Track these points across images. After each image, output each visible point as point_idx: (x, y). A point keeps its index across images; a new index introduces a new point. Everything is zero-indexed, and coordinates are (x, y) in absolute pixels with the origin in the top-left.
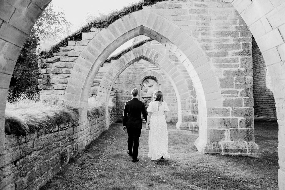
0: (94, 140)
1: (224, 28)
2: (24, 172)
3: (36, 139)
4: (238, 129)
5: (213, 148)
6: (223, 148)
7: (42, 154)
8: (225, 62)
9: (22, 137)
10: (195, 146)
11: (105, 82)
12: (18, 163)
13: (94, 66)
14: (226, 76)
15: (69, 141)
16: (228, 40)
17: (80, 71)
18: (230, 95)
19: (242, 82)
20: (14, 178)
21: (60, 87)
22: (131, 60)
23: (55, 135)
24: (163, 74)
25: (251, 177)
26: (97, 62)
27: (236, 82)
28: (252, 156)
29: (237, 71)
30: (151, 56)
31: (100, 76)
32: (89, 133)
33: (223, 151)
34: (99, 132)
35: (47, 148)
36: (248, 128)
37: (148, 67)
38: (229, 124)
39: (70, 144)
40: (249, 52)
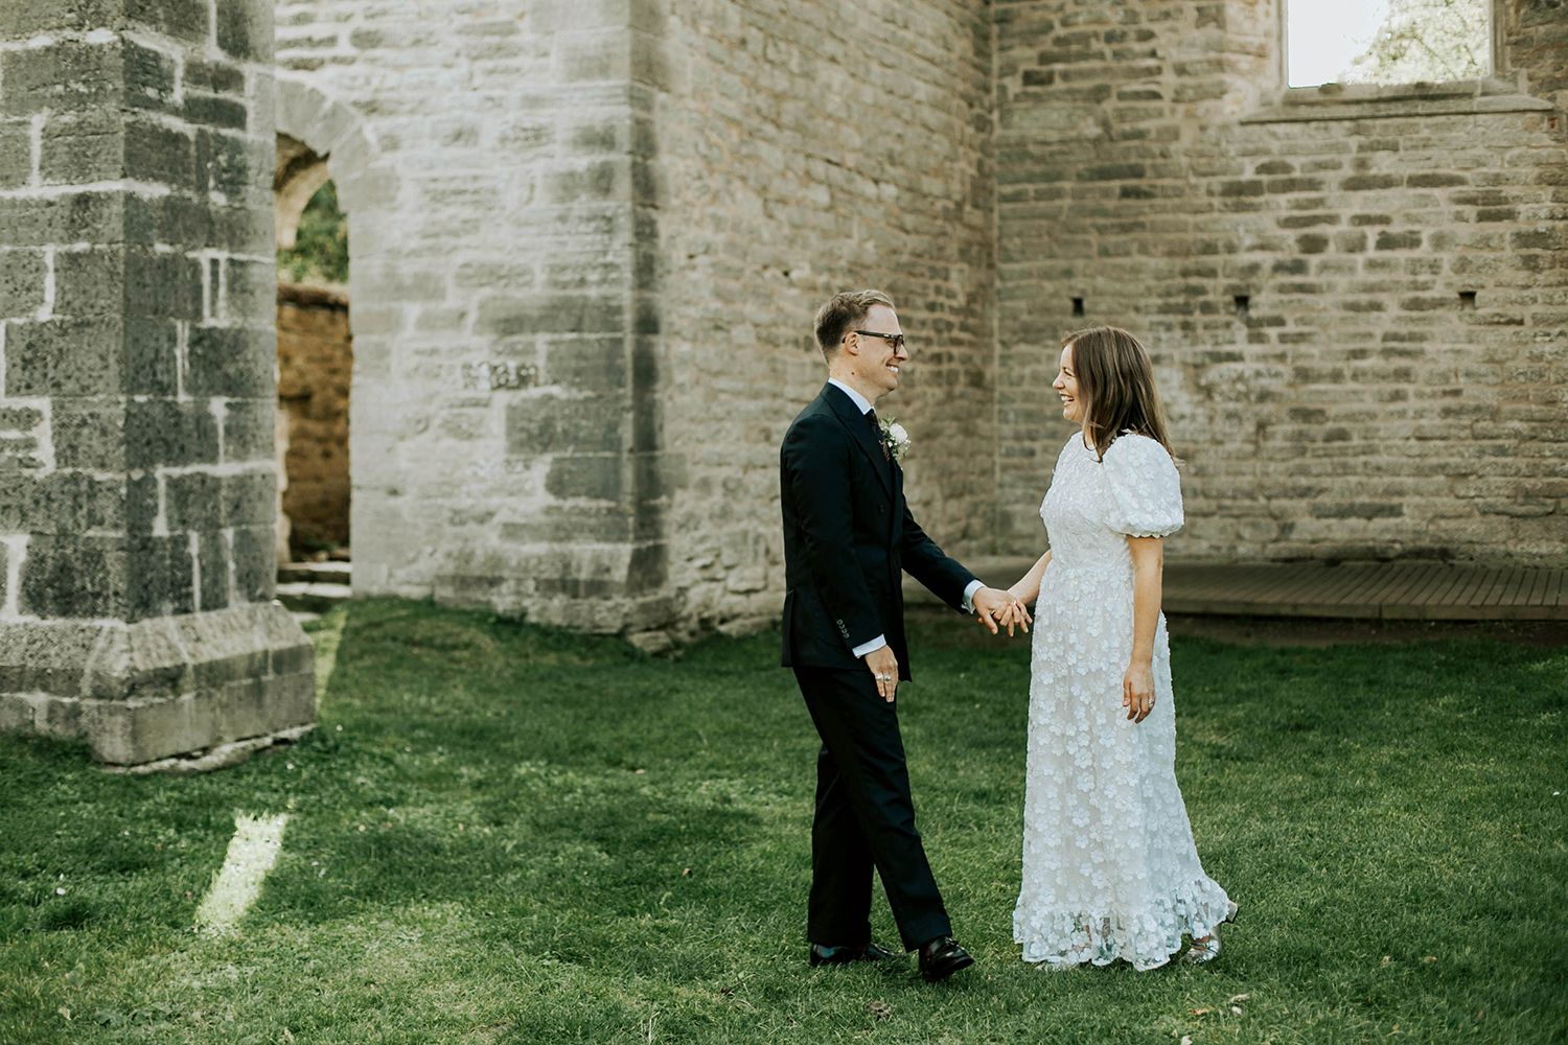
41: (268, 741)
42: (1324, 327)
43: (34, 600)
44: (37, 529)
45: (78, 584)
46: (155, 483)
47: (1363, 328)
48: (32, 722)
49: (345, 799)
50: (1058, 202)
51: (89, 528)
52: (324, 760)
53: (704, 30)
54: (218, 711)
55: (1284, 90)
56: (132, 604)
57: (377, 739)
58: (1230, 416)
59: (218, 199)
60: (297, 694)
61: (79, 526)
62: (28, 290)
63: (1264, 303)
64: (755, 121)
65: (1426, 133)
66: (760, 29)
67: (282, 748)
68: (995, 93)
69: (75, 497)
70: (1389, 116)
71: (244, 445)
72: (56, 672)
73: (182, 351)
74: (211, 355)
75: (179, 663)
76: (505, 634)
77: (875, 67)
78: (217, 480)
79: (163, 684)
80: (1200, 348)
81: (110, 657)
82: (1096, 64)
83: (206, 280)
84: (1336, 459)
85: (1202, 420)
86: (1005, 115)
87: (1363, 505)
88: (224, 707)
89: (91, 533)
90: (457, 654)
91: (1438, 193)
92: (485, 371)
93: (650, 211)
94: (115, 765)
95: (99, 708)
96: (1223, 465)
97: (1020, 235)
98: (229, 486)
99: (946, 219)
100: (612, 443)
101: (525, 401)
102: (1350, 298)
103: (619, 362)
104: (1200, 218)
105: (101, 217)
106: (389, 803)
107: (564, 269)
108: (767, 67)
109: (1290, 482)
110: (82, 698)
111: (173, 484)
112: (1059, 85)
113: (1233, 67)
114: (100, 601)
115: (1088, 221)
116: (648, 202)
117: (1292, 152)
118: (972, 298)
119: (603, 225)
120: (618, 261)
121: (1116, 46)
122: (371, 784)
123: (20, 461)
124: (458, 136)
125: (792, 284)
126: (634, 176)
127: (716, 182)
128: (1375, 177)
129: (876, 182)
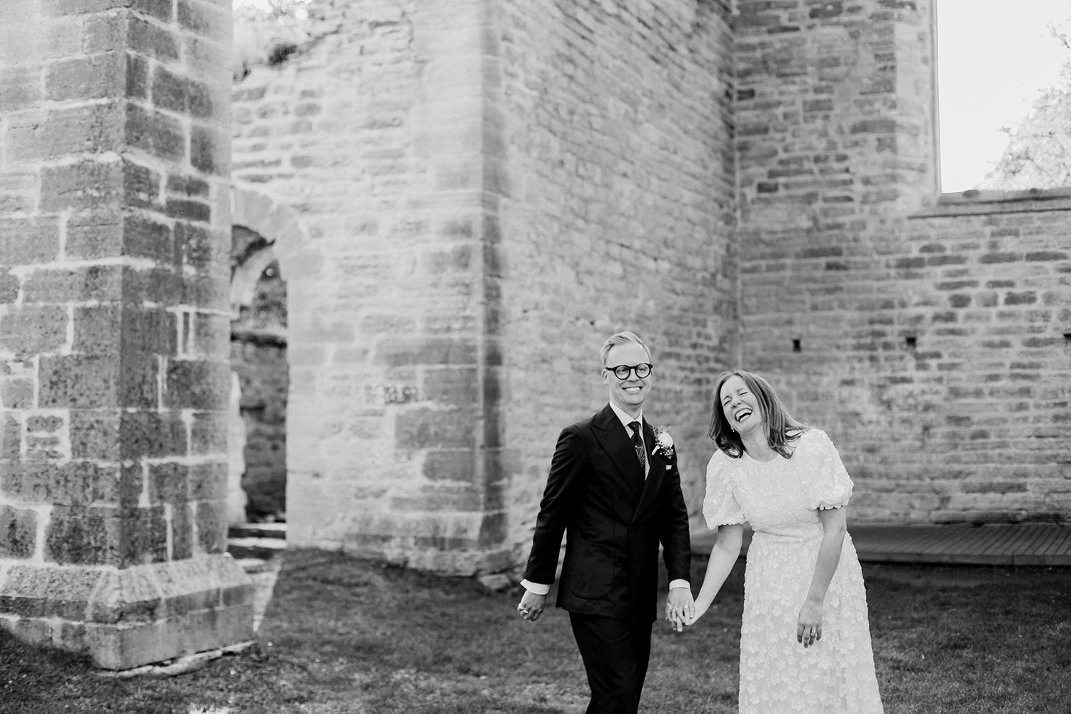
41: (219, 653)
42: (969, 359)
43: (55, 551)
44: (58, 501)
45: (85, 540)
46: (141, 469)
47: (996, 360)
48: (51, 639)
49: (271, 697)
50: (782, 273)
51: (93, 501)
52: (257, 668)
53: (535, 154)
54: (183, 632)
55: (938, 195)
56: (123, 556)
57: (296, 652)
58: (905, 421)
59: (189, 271)
60: (240, 619)
61: (87, 499)
62: (55, 333)
63: (926, 342)
64: (570, 218)
65: (1038, 223)
66: (574, 154)
67: (228, 658)
68: (738, 198)
69: (85, 479)
70: (1012, 212)
71: (206, 443)
72: (68, 603)
73: (161, 377)
74: (183, 380)
75: (156, 597)
76: (393, 576)
77: (654, 181)
78: (185, 468)
79: (143, 613)
80: (883, 374)
81: (106, 593)
82: (807, 178)
83: (180, 327)
84: (979, 452)
85: (884, 424)
86: (745, 213)
87: (999, 484)
88: (187, 628)
89: (95, 505)
90: (358, 590)
91: (1048, 265)
92: (381, 391)
93: (496, 279)
94: (109, 670)
95: (97, 629)
96: (899, 455)
97: (756, 296)
98: (194, 472)
99: (704, 285)
100: (468, 441)
101: (408, 412)
102: (988, 339)
103: (474, 385)
104: (882, 284)
105: (106, 282)
106: (301, 700)
107: (435, 320)
108: (579, 180)
109: (947, 468)
110: (87, 622)
111: (155, 470)
112: (782, 192)
113: (903, 179)
114: (100, 553)
115: (803, 286)
116: (495, 273)
117: (945, 237)
118: (723, 340)
119: (463, 289)
120: (474, 314)
121: (821, 165)
122: (290, 685)
123: (47, 453)
124: (363, 228)
125: (596, 331)
126: (485, 255)
127: (542, 260)
128: (1003, 254)
129: (655, 259)
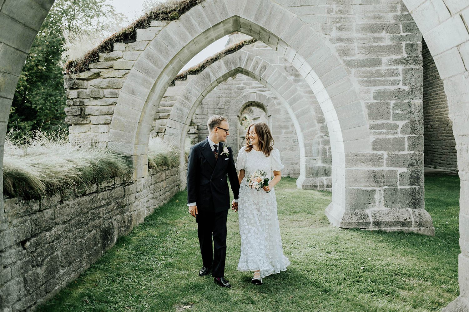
0: (159, 207)
1: (375, 17)
2: (39, 259)
3: (59, 206)
4: (397, 189)
5: (354, 219)
6: (371, 220)
7: (70, 230)
8: (376, 77)
9: (34, 202)
10: (325, 216)
11: (178, 112)
12: (28, 244)
13: (157, 84)
14: (378, 100)
15: (116, 209)
16: (382, 38)
17: (133, 93)
18: (385, 131)
19: (405, 109)
20: (22, 268)
21: (102, 119)
22: (221, 74)
23: (92, 199)
24: (275, 98)
25: (416, 268)
26: (161, 78)
27: (395, 109)
28: (420, 232)
29: (397, 91)
30: (254, 68)
31: (170, 102)
32: (150, 196)
33: (371, 224)
34: (168, 193)
35: (78, 220)
36: (413, 187)
37: (251, 86)
38: (382, 180)
39: (118, 214)
40: (417, 59)
